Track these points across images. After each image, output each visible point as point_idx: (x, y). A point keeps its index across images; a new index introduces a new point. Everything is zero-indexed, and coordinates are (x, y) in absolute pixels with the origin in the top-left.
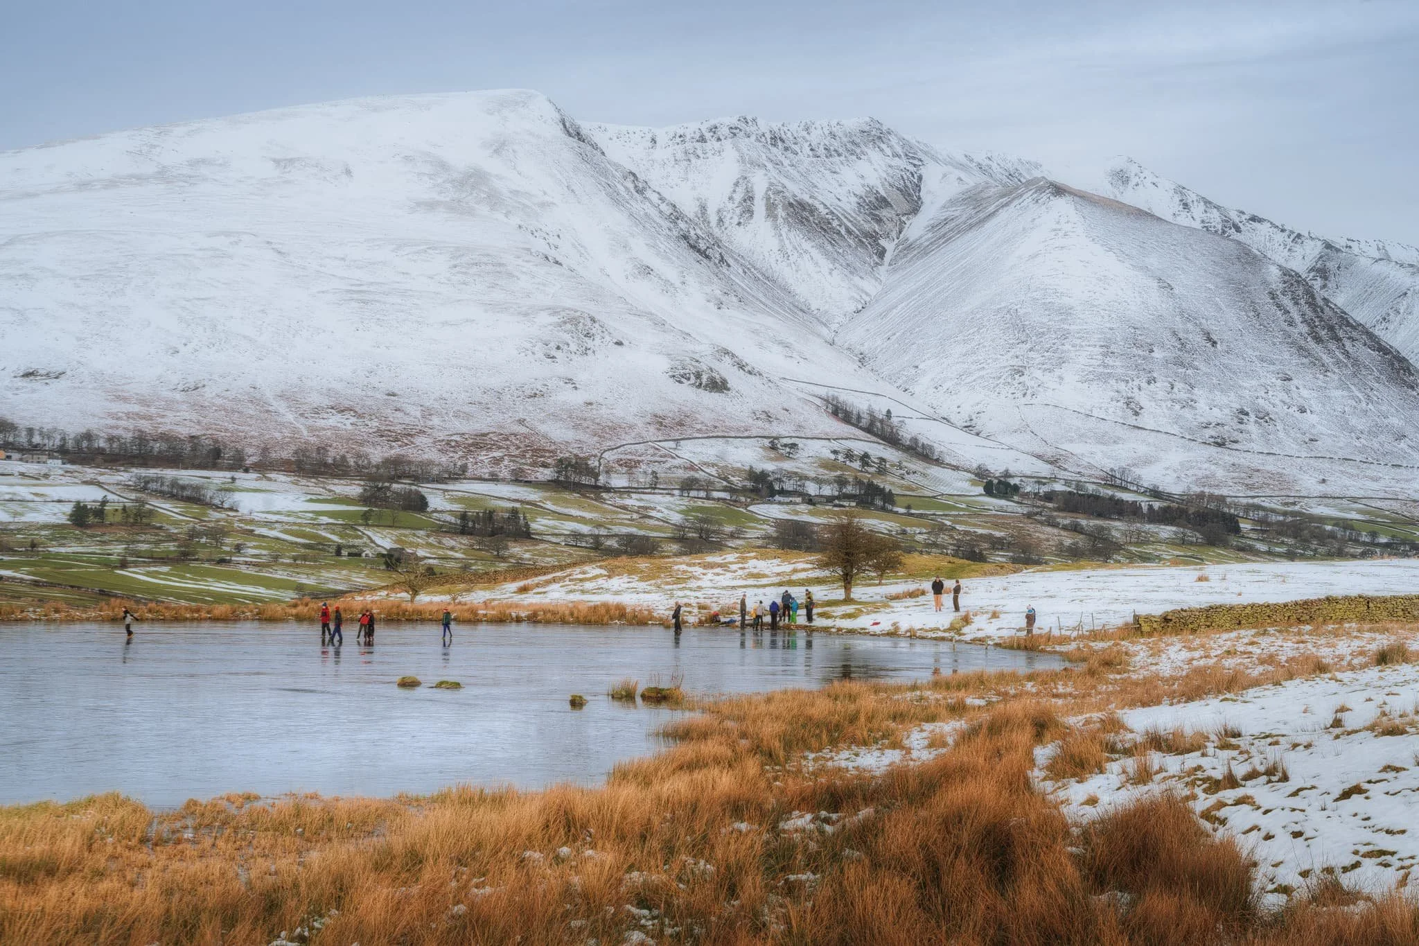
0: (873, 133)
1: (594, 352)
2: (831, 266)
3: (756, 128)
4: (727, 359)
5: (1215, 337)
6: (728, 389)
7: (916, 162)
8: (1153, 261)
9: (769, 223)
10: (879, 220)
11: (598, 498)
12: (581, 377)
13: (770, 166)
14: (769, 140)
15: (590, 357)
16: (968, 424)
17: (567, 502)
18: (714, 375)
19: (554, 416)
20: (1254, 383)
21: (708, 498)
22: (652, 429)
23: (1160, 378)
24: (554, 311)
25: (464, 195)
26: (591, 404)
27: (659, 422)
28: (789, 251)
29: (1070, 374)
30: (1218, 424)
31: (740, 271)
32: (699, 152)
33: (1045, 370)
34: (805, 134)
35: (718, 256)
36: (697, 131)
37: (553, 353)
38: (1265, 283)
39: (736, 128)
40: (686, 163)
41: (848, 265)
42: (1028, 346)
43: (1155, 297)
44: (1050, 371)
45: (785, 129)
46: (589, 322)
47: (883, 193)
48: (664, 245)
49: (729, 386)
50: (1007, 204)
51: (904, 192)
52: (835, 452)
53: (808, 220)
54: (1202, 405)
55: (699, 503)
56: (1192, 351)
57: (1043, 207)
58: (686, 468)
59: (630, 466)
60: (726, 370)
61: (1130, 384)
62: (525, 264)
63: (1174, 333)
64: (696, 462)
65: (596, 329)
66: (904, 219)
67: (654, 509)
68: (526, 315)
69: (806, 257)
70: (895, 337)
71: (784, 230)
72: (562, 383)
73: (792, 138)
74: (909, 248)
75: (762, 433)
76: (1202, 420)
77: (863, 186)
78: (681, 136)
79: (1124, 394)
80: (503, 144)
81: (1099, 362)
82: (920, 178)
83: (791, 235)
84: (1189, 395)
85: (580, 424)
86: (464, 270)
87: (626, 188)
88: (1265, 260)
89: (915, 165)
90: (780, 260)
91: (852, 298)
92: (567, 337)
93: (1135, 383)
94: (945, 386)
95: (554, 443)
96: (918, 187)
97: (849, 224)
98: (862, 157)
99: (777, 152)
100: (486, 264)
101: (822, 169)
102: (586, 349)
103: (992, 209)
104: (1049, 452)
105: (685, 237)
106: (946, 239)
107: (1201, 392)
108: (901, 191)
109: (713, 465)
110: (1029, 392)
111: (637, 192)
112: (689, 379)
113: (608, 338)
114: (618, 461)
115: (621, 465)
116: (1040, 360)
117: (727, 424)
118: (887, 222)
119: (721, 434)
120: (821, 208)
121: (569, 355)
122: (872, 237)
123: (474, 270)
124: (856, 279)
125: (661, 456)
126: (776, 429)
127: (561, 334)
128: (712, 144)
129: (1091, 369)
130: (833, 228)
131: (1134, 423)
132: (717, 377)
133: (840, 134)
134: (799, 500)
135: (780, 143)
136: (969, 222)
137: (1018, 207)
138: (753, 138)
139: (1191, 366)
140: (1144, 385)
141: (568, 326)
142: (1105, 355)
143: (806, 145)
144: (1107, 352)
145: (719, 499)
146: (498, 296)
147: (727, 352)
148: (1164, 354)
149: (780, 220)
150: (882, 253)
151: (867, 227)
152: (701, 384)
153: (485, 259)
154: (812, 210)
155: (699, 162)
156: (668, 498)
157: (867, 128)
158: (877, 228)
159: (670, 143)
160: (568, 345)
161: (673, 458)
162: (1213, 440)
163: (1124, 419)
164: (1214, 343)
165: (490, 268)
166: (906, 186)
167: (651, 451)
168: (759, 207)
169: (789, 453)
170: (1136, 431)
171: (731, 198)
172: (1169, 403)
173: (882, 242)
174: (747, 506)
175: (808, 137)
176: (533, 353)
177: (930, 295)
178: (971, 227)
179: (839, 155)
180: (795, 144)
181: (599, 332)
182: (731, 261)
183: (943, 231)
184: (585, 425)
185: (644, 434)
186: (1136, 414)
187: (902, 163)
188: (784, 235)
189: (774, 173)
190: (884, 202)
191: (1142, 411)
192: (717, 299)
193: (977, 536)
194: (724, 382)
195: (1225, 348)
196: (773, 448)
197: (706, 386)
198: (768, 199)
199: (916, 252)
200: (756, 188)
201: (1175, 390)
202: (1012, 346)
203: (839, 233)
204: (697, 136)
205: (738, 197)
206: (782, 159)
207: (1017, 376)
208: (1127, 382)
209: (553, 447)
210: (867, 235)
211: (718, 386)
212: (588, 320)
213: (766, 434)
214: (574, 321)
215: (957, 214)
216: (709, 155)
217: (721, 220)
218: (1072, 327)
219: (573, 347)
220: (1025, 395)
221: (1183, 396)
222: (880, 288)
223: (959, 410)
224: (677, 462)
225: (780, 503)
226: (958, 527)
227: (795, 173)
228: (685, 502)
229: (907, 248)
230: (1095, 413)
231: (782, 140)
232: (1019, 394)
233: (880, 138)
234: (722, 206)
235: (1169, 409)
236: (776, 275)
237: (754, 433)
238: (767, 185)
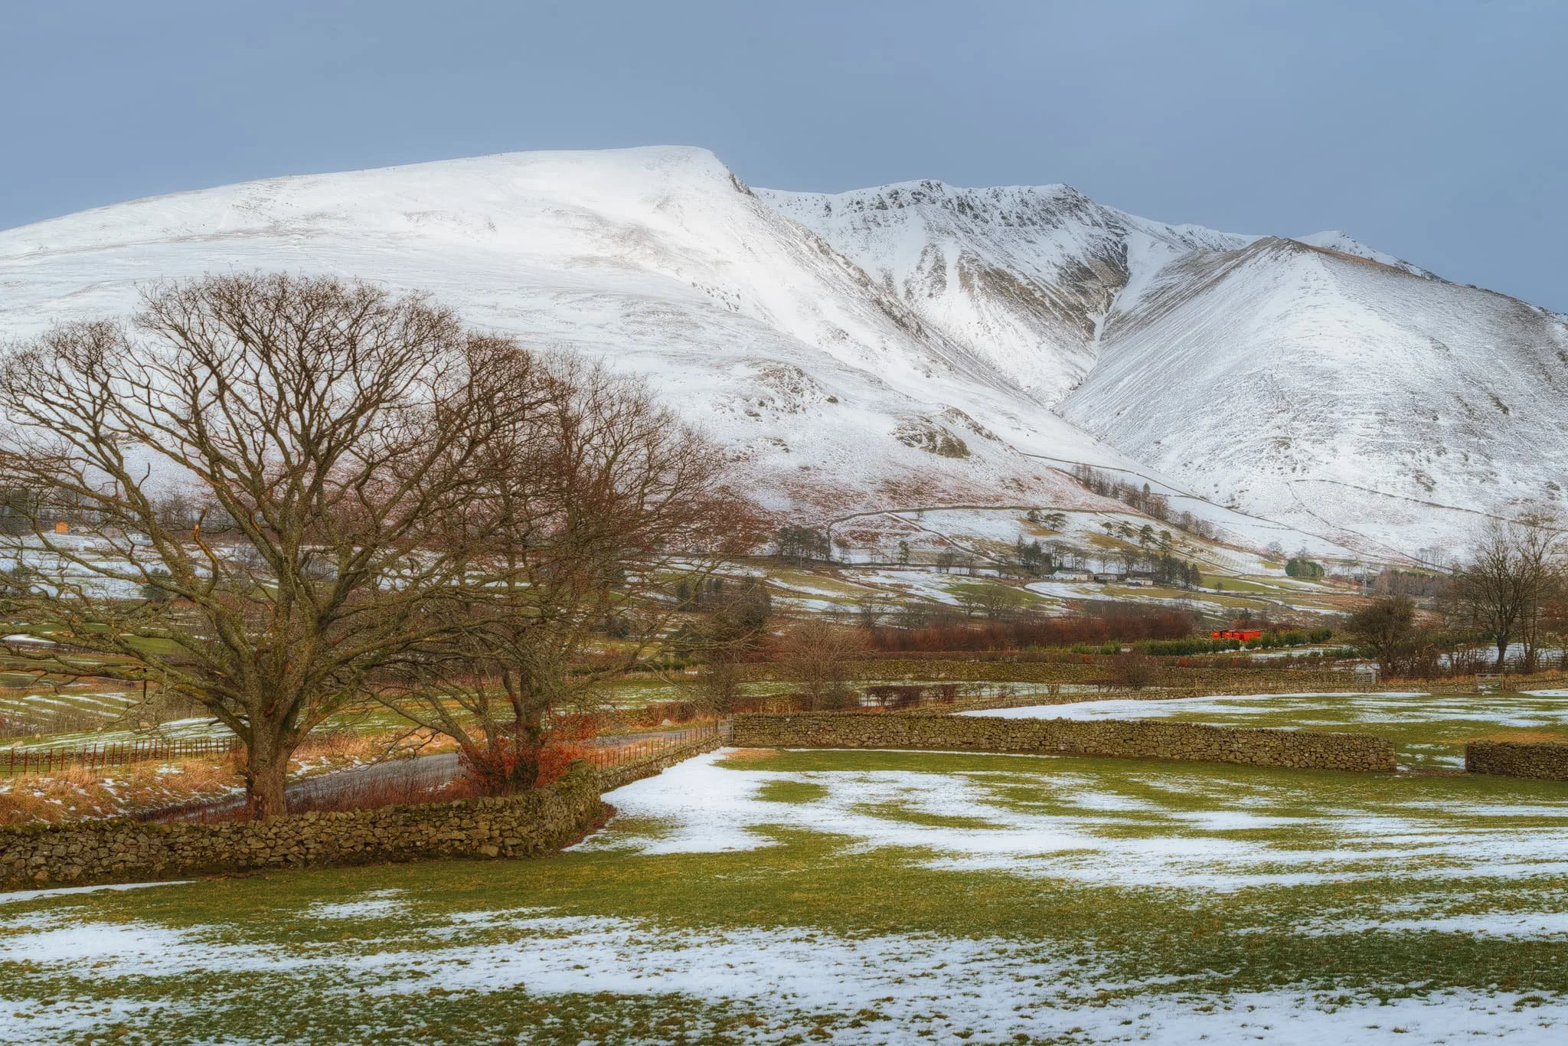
0: (1069, 200)
1: (804, 410)
2: (1038, 340)
3: (941, 194)
4: (960, 421)
5: (1505, 403)
6: (968, 454)
7: (1118, 231)
8: (1420, 319)
9: (965, 293)
10: (1084, 292)
11: (836, 575)
12: (793, 438)
13: (960, 234)
14: (956, 206)
15: (800, 415)
16: (1230, 504)
17: (801, 580)
18: (950, 436)
19: (764, 482)
20: (1558, 453)
21: (972, 575)
22: (885, 498)
23: (1450, 449)
24: (753, 363)
25: (627, 250)
26: (807, 468)
27: (892, 489)
28: (989, 324)
29: (1345, 445)
30: (1526, 500)
31: (940, 342)
32: (881, 221)
33: (1314, 442)
34: (994, 201)
35: (914, 325)
36: (876, 197)
37: (756, 409)
38: (1551, 342)
39: (920, 194)
40: (866, 232)
41: (1057, 339)
42: (1291, 414)
43: (1430, 359)
44: (1322, 442)
45: (973, 196)
46: (795, 375)
47: (1086, 264)
48: (858, 309)
49: (969, 448)
50: (1238, 266)
51: (1109, 262)
52: (1108, 525)
53: (1007, 290)
54: (1504, 479)
55: (964, 581)
56: (1482, 418)
57: (1286, 265)
58: (934, 543)
59: (869, 538)
60: (959, 430)
61: (1417, 455)
62: (709, 314)
63: (1459, 398)
64: (947, 536)
65: (804, 383)
66: (1111, 291)
67: (911, 587)
68: (718, 367)
69: (1010, 329)
70: (1126, 412)
71: (983, 301)
72: (769, 445)
73: (980, 206)
74: (1123, 320)
75: (1015, 503)
76: (1506, 495)
77: (1063, 256)
78: (858, 203)
79: (1412, 467)
80: (667, 199)
81: (1377, 432)
82: (1125, 248)
83: (991, 306)
84: (1488, 468)
85: (797, 492)
86: (639, 319)
87: (810, 248)
88: (1547, 318)
89: (1117, 235)
90: (980, 334)
91: (1067, 374)
92: (771, 392)
93: (1422, 454)
94: (1197, 463)
95: (769, 513)
96: (1123, 257)
97: (1053, 296)
98: (1060, 225)
99: (966, 220)
100: (665, 313)
101: (1016, 238)
102: (795, 406)
103: (1218, 272)
104: (1334, 533)
105: (879, 302)
106: (1168, 307)
107: (1500, 464)
108: (1106, 261)
109: (968, 539)
110: (1299, 467)
111: (822, 252)
112: (920, 441)
113: (818, 394)
114: (852, 533)
115: (855, 538)
116: (1307, 430)
117: (973, 492)
118: (1093, 294)
119: (967, 501)
120: (1020, 278)
121: (775, 412)
122: (1078, 309)
123: (651, 319)
124: (1068, 354)
125: (902, 529)
126: (1032, 499)
127: (763, 388)
128: (893, 211)
129: (1368, 439)
130: (1036, 299)
131: (1427, 499)
132: (954, 439)
133: (1032, 202)
134: (1084, 577)
135: (968, 210)
136: (1193, 288)
137: (1253, 267)
138: (939, 204)
139: (1483, 435)
140: (1433, 456)
141: (771, 380)
142: (1383, 423)
143: (997, 213)
144: (1385, 418)
145: (987, 576)
146: (682, 346)
147: (959, 413)
148: (1451, 422)
149: (977, 291)
150: (1091, 327)
151: (1072, 300)
152: (935, 447)
153: (663, 308)
154: (1012, 280)
155: (880, 230)
156: (924, 575)
157: (1062, 196)
158: (1083, 301)
159: (847, 210)
160: (773, 400)
161: (916, 530)
162: (1522, 518)
163: (1415, 494)
164: (1505, 410)
165: (669, 317)
166: (1110, 257)
167: (888, 523)
168: (952, 276)
169: (1054, 526)
170: (1432, 509)
171: (919, 268)
172: (1466, 477)
173: (1090, 315)
174: (1023, 585)
175: (997, 204)
176: (732, 410)
177: (1161, 365)
178: (1197, 293)
179: (1034, 224)
180: (985, 211)
181: (809, 386)
182: (928, 332)
183: (1161, 300)
184: (804, 492)
185: (876, 503)
186: (1429, 489)
187: (1103, 232)
188: (983, 307)
189: (965, 241)
190: (1086, 273)
191: (1435, 486)
192: (925, 366)
193: (1321, 618)
194: (962, 444)
195: (1518, 415)
196: (1033, 520)
197: (942, 449)
198: (962, 268)
199: (1131, 324)
200: (947, 258)
201: (1471, 461)
202: (1271, 416)
203: (1043, 305)
204: (876, 203)
205: (928, 266)
206: (973, 226)
207: (1282, 449)
208: (1414, 453)
209: (768, 518)
210: (1073, 307)
211: (955, 449)
212: (795, 373)
213: (1021, 504)
214: (777, 373)
215: (1174, 282)
216: (892, 222)
217: (909, 292)
218: (1339, 393)
219: (779, 403)
220: (1294, 470)
221: (1480, 468)
222: (1094, 363)
223: (1217, 489)
224: (922, 535)
225: (1062, 581)
226: (1294, 607)
227: (987, 242)
228: (946, 579)
229: (1120, 322)
230: (1381, 489)
231: (971, 208)
232: (1287, 469)
233: (1076, 206)
234: (910, 276)
235: (1467, 483)
236: (977, 350)
237: (1008, 503)
238: (959, 253)
